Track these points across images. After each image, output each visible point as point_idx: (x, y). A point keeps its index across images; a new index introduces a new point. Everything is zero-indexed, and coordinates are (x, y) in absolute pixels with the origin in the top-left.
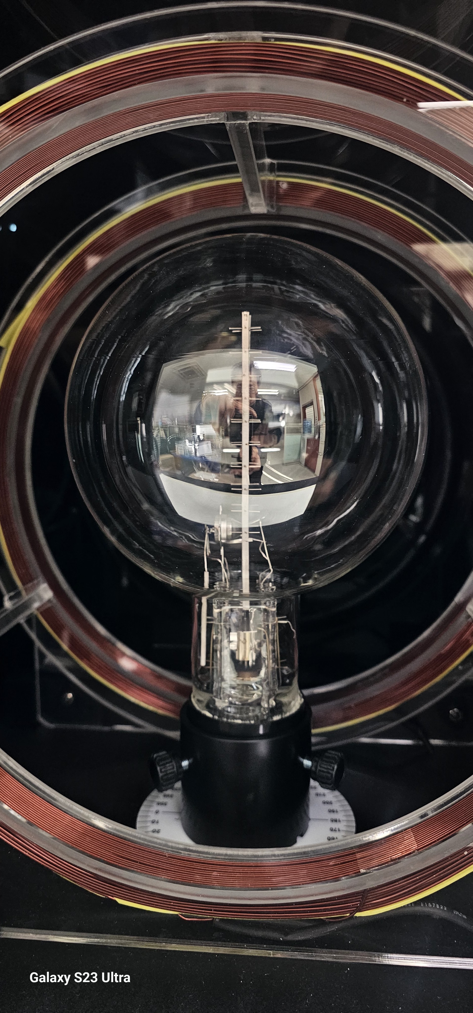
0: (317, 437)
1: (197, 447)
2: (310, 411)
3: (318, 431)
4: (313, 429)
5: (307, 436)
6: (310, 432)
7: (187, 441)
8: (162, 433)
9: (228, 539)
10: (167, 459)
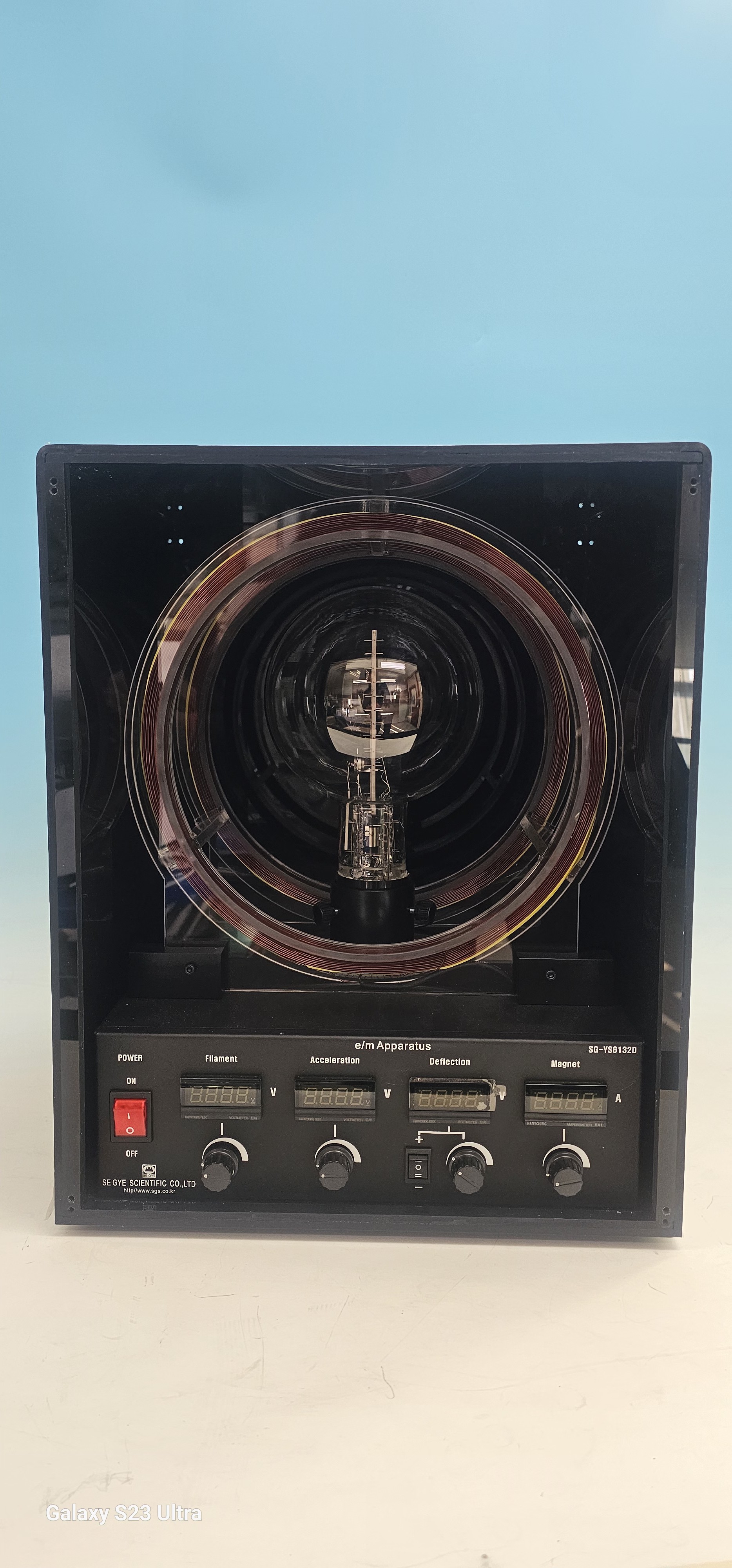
0: (418, 706)
1: (349, 712)
2: (413, 691)
3: (418, 703)
4: (416, 702)
5: (412, 706)
6: (414, 703)
7: (343, 708)
8: (329, 704)
9: (362, 769)
10: (331, 719)
